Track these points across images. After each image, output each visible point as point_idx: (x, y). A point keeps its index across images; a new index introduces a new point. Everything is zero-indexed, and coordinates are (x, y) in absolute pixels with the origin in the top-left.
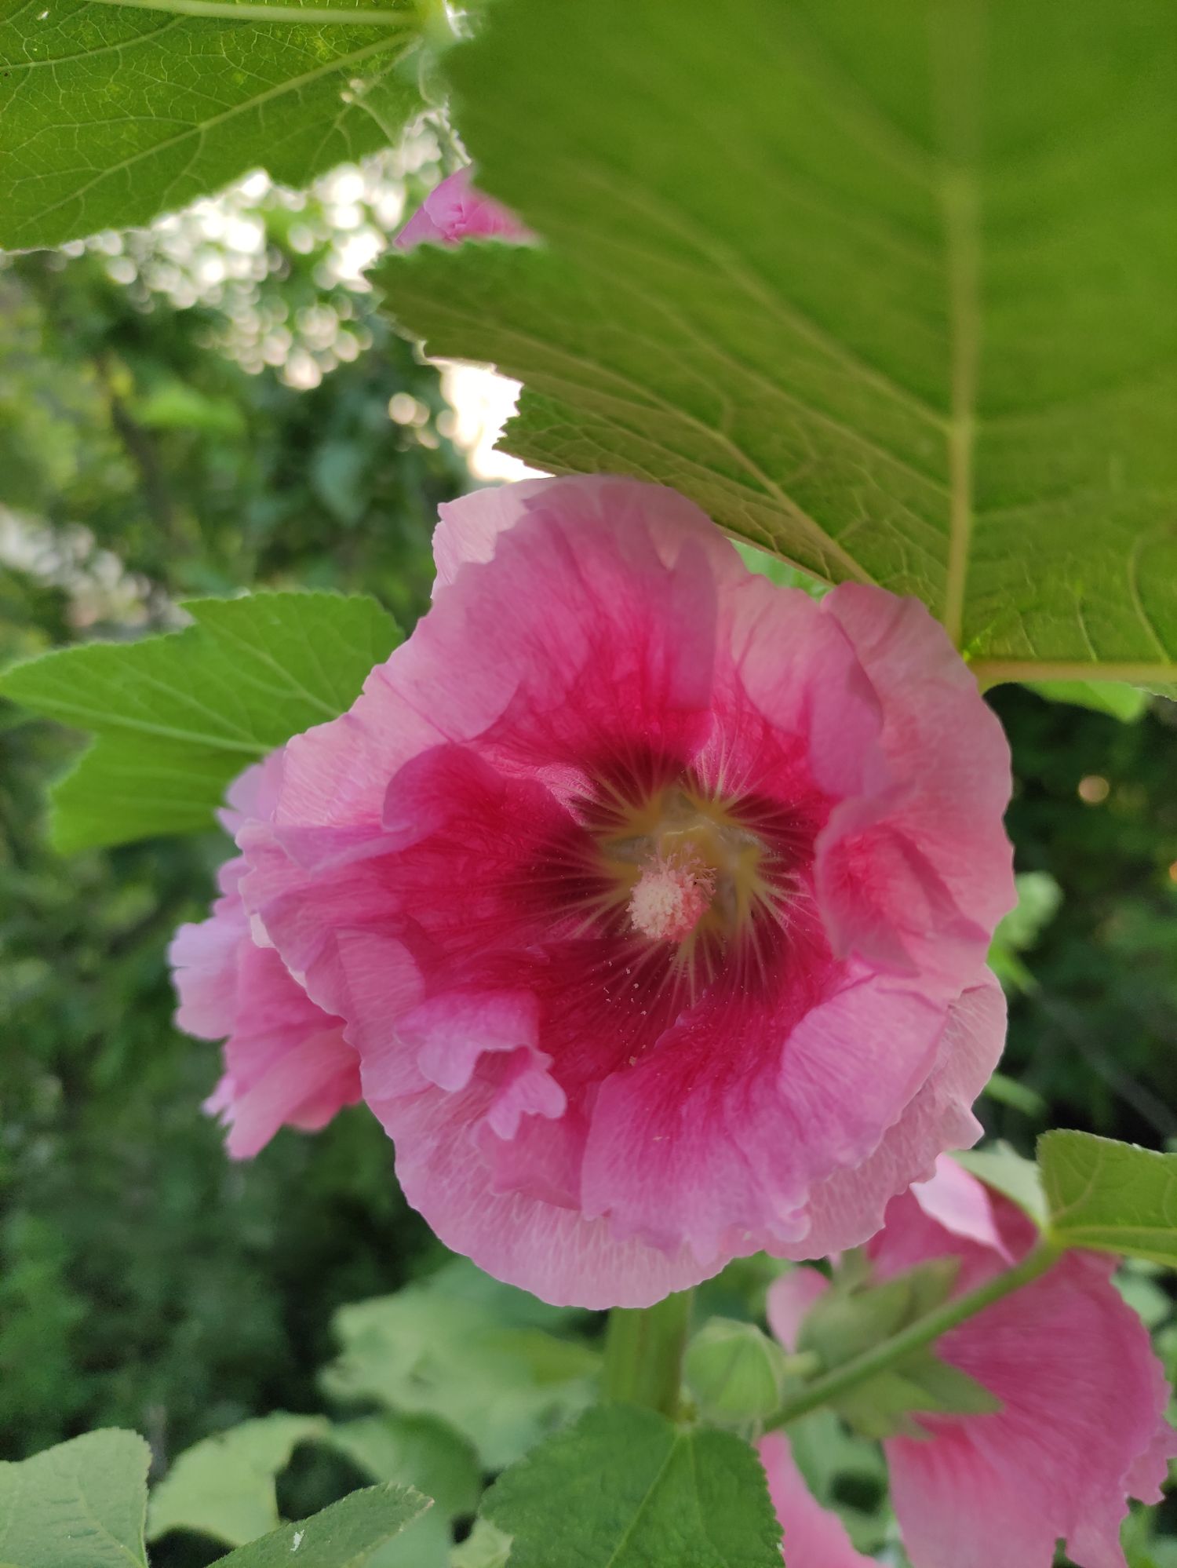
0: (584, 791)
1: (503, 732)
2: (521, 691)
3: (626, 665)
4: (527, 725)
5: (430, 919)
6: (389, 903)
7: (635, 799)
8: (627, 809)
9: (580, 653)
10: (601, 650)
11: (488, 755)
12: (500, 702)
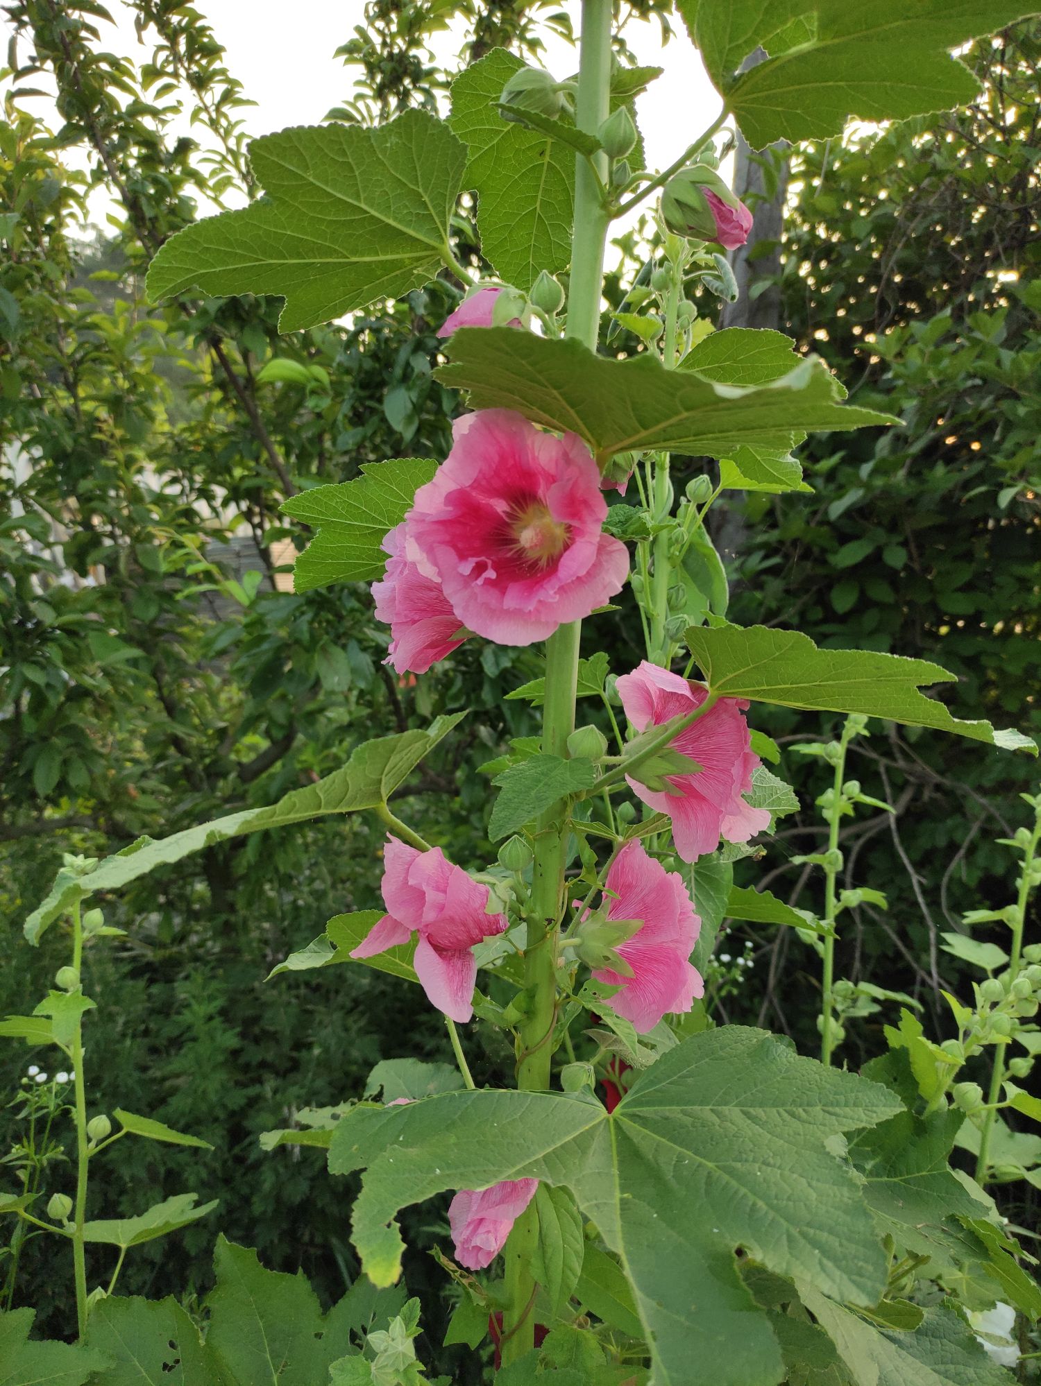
0: (507, 509)
1: (476, 485)
2: (480, 471)
3: (511, 462)
4: (484, 483)
5: (460, 545)
6: (448, 538)
7: (524, 511)
8: (521, 515)
9: (496, 459)
10: (503, 457)
11: (474, 494)
12: (475, 475)
